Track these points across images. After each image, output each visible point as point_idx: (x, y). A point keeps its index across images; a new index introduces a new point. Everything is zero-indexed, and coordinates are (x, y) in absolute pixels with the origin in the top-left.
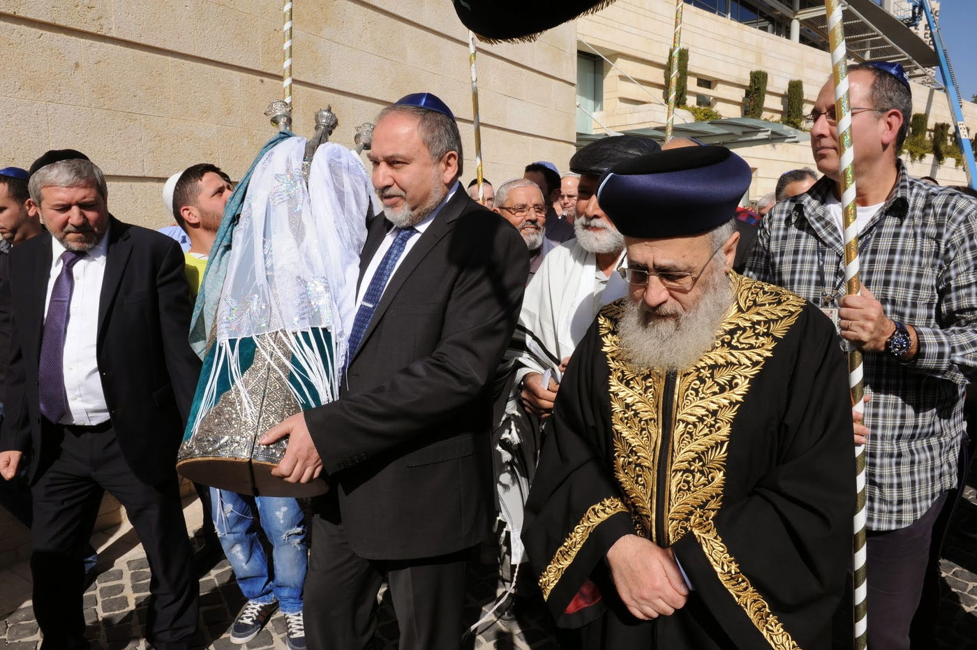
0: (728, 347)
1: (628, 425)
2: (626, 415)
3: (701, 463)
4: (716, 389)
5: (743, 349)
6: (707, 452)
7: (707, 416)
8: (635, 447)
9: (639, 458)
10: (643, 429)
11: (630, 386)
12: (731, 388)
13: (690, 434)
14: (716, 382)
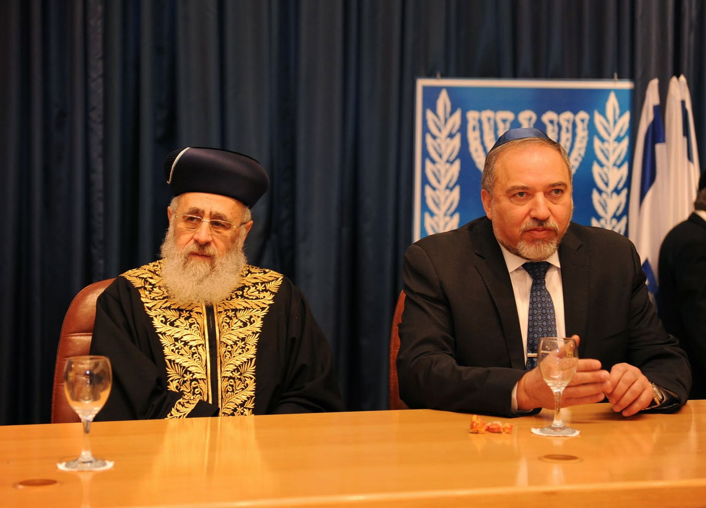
0: (242, 298)
1: (180, 353)
2: (177, 347)
3: (239, 373)
4: (241, 324)
5: (252, 299)
6: (242, 365)
7: (238, 341)
8: (188, 367)
9: (194, 374)
10: (194, 354)
11: (175, 325)
12: (251, 323)
13: (230, 352)
14: (239, 320)
